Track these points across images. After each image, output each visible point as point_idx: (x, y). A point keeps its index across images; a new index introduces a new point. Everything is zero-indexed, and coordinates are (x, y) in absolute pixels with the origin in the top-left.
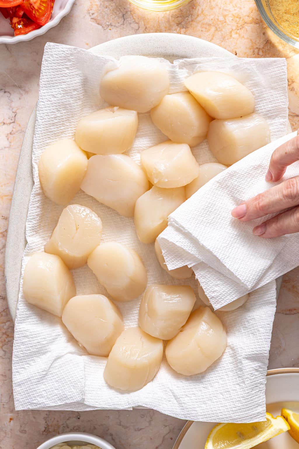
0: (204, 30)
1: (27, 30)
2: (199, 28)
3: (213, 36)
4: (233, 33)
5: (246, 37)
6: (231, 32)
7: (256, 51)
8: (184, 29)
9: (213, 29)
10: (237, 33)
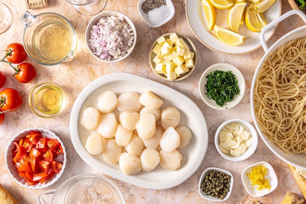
0: (73, 83)
1: (61, 148)
2: (73, 85)
3: (75, 79)
4: (75, 72)
5: (76, 67)
6: (74, 73)
7: (81, 63)
8: (73, 90)
9: (73, 80)
10: (75, 71)
